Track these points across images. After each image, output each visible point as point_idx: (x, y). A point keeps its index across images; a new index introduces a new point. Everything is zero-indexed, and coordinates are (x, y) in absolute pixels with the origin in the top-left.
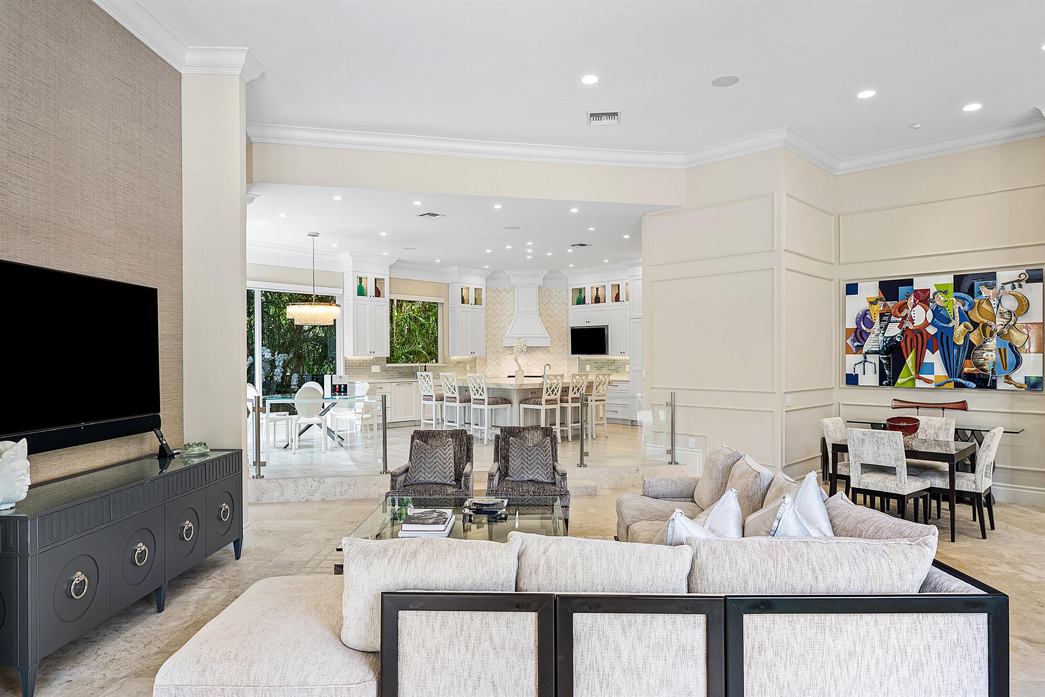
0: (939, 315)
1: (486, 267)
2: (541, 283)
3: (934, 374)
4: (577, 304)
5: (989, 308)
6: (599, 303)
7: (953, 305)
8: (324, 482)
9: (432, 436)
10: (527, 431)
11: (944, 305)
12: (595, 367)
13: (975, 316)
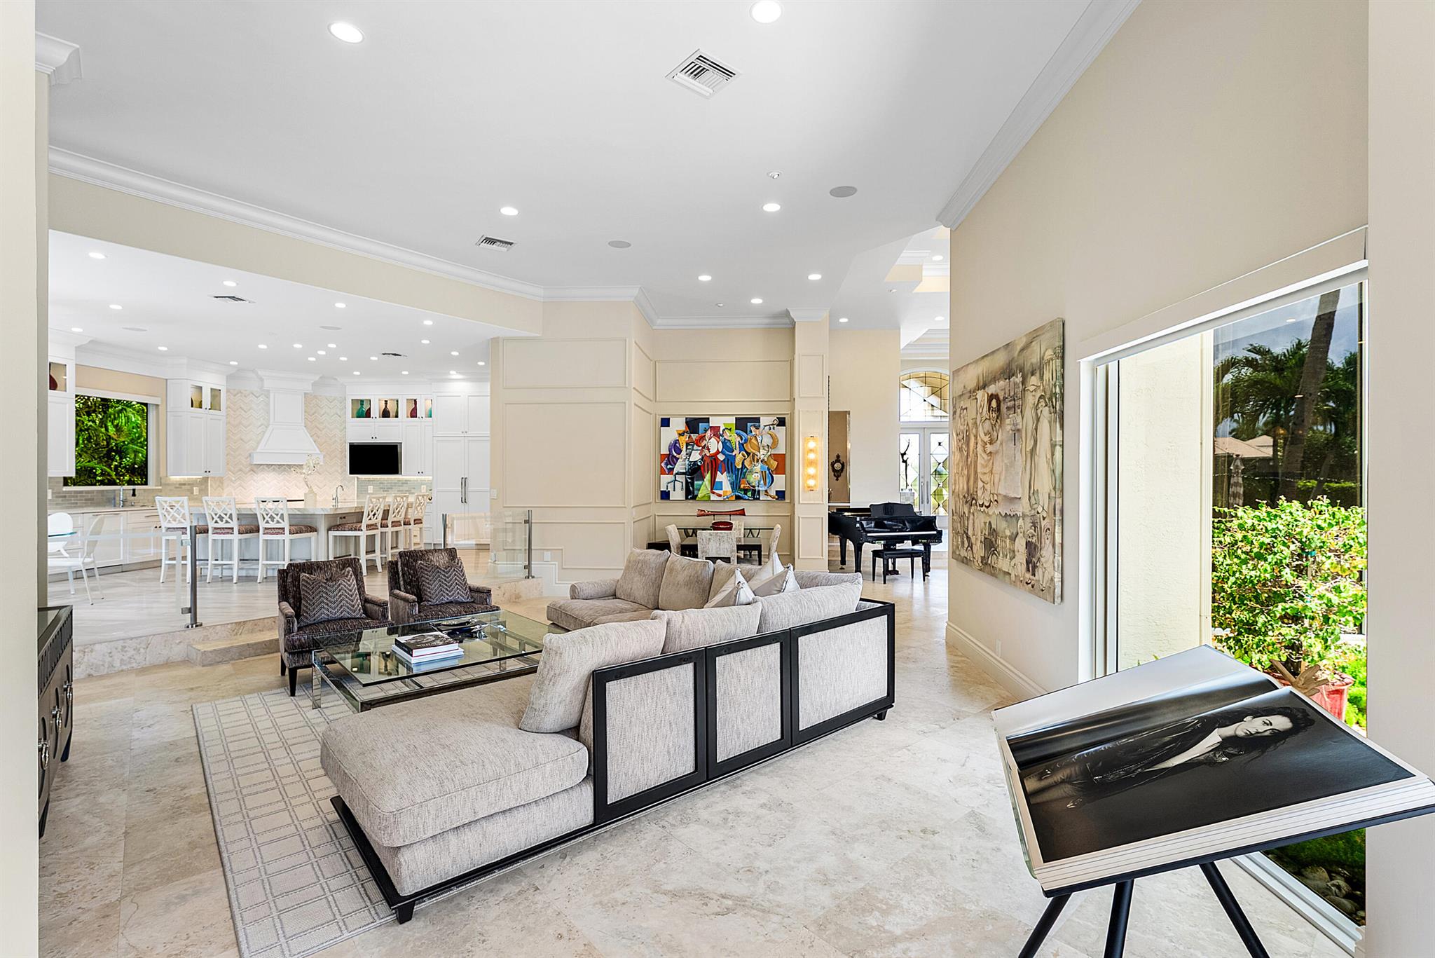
0: (727, 446)
1: (232, 363)
2: (309, 388)
3: (722, 489)
4: (357, 417)
5: (756, 443)
6: (389, 417)
7: (733, 438)
8: (92, 651)
9: (318, 567)
10: (431, 554)
11: (730, 439)
12: (381, 488)
13: (748, 448)
